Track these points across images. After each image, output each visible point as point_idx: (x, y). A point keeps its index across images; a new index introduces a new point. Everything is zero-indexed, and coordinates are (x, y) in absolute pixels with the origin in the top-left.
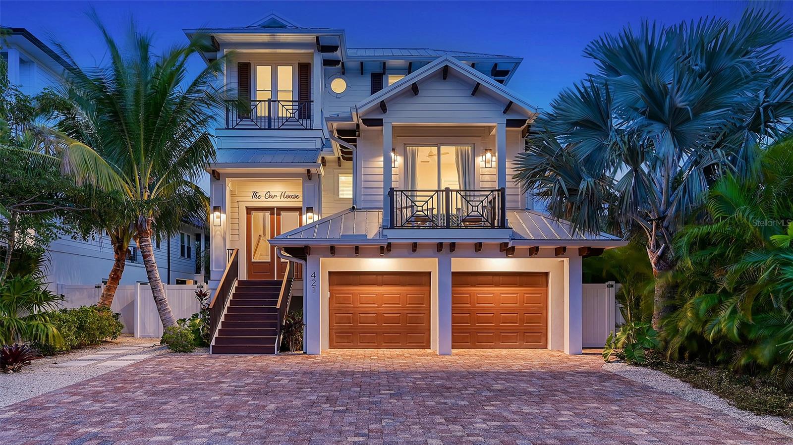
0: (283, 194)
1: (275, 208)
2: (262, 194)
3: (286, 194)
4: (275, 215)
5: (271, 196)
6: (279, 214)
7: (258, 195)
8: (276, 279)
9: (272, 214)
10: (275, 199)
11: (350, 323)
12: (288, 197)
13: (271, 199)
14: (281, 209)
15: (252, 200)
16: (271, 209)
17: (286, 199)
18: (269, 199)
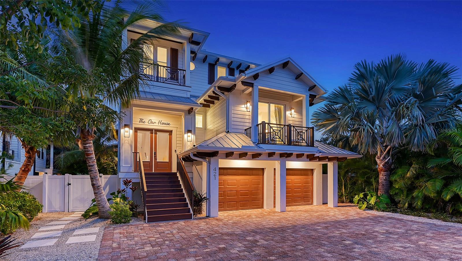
0: (160, 122)
1: (154, 130)
2: (147, 121)
3: (162, 122)
4: (154, 134)
5: (152, 122)
6: (156, 134)
7: (143, 121)
8: (153, 172)
9: (152, 133)
10: (155, 124)
11: (222, 197)
12: (163, 124)
13: (152, 124)
14: (157, 131)
15: (139, 123)
16: (151, 130)
17: (162, 125)
18: (151, 124)
